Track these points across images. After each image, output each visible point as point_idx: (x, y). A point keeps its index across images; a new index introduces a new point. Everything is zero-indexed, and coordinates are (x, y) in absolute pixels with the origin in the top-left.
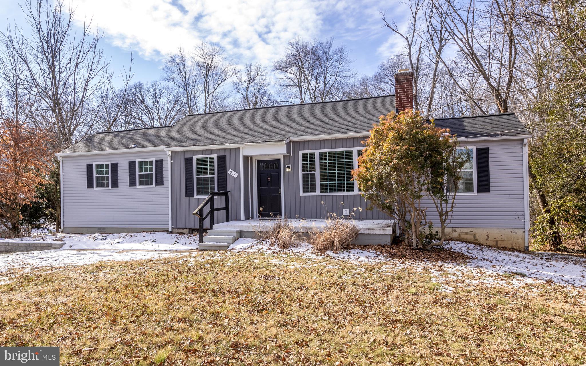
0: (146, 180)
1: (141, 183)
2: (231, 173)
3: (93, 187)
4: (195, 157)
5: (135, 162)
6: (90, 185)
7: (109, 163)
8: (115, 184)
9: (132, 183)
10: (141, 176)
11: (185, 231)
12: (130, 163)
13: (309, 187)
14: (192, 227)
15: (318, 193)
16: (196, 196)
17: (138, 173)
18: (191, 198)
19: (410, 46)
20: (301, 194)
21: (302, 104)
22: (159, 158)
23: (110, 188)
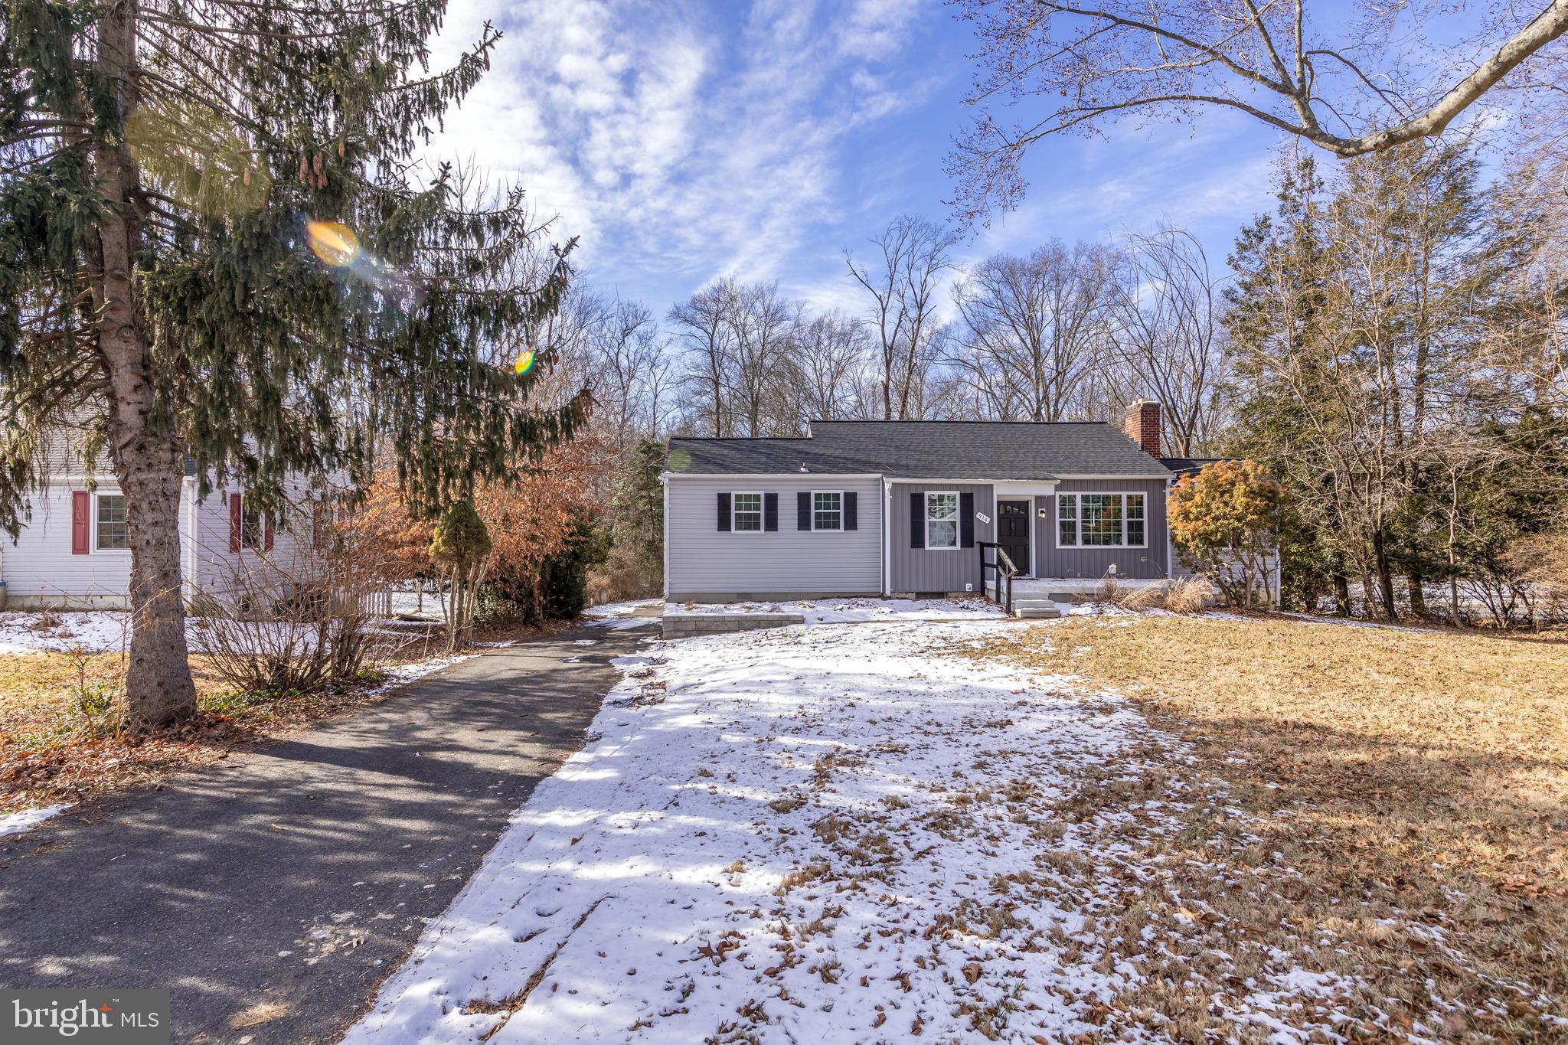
0: (827, 522)
1: (818, 526)
2: (981, 517)
3: (729, 530)
4: (927, 493)
5: (809, 495)
6: (724, 524)
7: (762, 493)
8: (772, 524)
9: (804, 524)
10: (818, 516)
11: (910, 595)
12: (800, 495)
13: (1068, 536)
14: (921, 590)
15: (1079, 545)
16: (927, 547)
17: (813, 511)
18: (920, 550)
19: (884, 310)
20: (1058, 546)
21: (1007, 422)
22: (850, 490)
23: (762, 531)
